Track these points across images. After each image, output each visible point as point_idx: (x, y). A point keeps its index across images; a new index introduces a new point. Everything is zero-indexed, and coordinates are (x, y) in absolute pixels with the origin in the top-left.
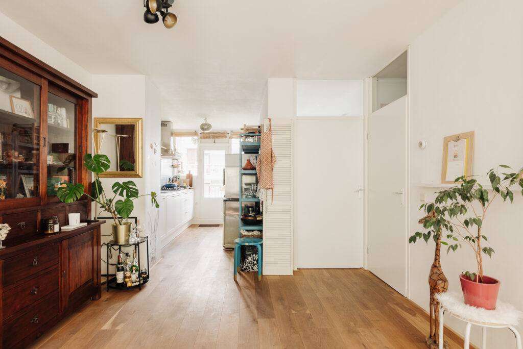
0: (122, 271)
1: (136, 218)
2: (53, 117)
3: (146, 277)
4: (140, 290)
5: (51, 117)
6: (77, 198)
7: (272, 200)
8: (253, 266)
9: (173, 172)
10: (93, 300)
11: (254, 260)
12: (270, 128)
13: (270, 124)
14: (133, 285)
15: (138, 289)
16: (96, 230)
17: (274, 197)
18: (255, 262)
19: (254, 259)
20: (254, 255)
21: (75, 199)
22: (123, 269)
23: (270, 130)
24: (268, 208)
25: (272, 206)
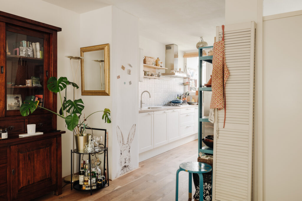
0: (83, 175)
1: (105, 130)
2: (24, 50)
3: (101, 184)
4: (91, 195)
5: (22, 51)
6: (30, 112)
7: (224, 123)
8: (206, 196)
9: (184, 89)
10: (55, 195)
11: (206, 190)
12: (224, 37)
13: (223, 32)
14: (87, 189)
15: (90, 194)
16: (55, 138)
17: (226, 119)
18: (207, 192)
19: (206, 188)
20: (206, 184)
21: (28, 114)
22: (84, 173)
23: (223, 39)
24: (220, 132)
25: (224, 129)
